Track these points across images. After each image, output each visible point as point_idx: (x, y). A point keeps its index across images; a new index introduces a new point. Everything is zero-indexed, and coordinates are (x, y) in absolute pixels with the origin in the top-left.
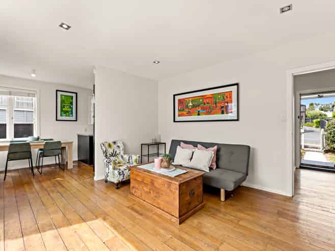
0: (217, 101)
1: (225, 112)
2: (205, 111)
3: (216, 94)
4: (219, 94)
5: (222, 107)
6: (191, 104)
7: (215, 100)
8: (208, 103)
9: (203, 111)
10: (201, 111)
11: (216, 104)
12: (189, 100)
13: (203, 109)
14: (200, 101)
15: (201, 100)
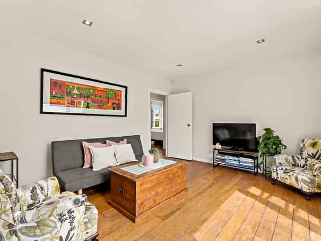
0: (110, 96)
1: (116, 109)
2: (96, 105)
3: (109, 89)
4: (112, 90)
5: (114, 103)
6: (76, 92)
7: (107, 95)
8: (100, 96)
9: (94, 104)
10: (91, 103)
11: (108, 99)
12: (74, 87)
13: (93, 101)
14: (89, 91)
15: (91, 91)
